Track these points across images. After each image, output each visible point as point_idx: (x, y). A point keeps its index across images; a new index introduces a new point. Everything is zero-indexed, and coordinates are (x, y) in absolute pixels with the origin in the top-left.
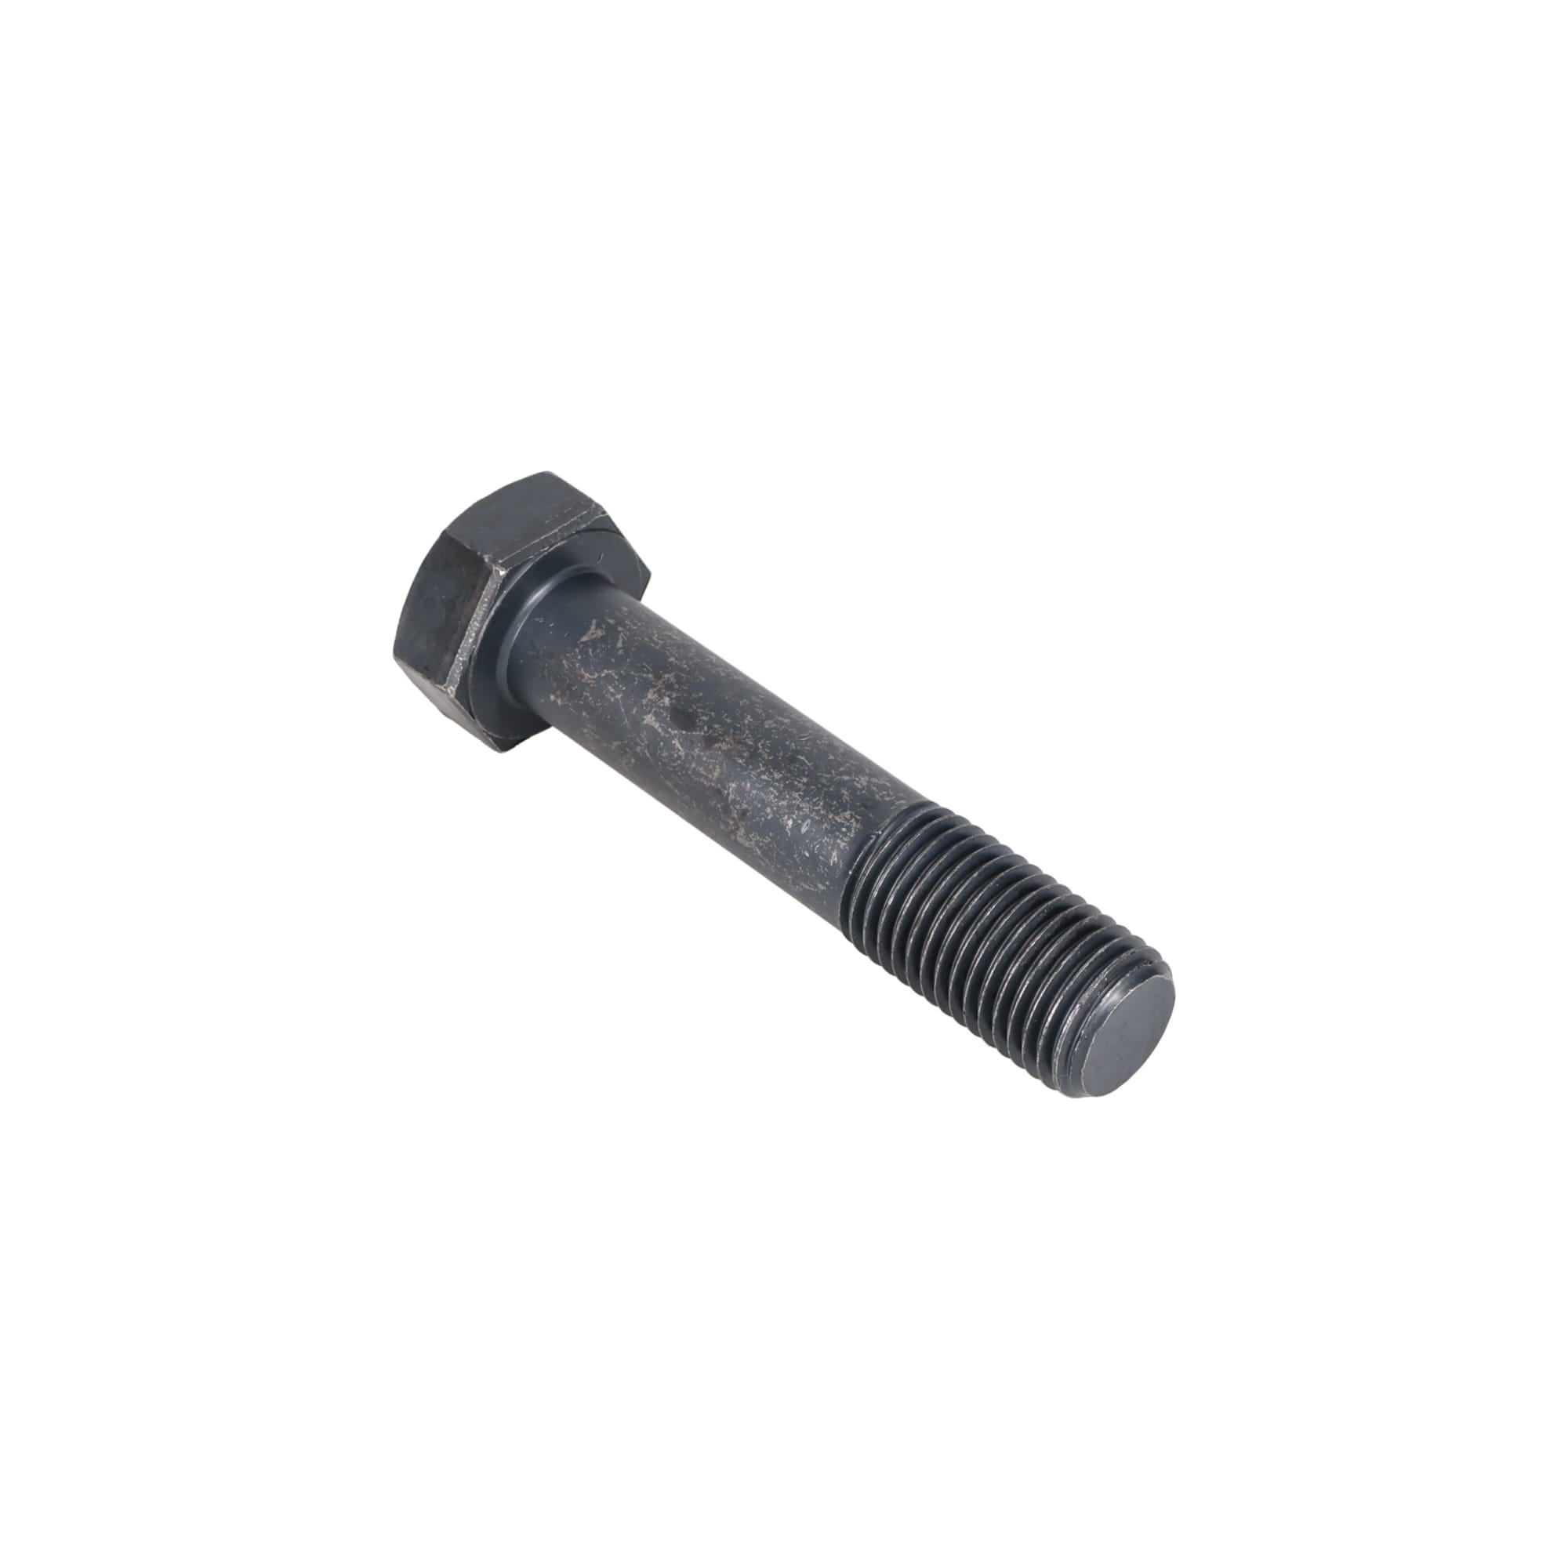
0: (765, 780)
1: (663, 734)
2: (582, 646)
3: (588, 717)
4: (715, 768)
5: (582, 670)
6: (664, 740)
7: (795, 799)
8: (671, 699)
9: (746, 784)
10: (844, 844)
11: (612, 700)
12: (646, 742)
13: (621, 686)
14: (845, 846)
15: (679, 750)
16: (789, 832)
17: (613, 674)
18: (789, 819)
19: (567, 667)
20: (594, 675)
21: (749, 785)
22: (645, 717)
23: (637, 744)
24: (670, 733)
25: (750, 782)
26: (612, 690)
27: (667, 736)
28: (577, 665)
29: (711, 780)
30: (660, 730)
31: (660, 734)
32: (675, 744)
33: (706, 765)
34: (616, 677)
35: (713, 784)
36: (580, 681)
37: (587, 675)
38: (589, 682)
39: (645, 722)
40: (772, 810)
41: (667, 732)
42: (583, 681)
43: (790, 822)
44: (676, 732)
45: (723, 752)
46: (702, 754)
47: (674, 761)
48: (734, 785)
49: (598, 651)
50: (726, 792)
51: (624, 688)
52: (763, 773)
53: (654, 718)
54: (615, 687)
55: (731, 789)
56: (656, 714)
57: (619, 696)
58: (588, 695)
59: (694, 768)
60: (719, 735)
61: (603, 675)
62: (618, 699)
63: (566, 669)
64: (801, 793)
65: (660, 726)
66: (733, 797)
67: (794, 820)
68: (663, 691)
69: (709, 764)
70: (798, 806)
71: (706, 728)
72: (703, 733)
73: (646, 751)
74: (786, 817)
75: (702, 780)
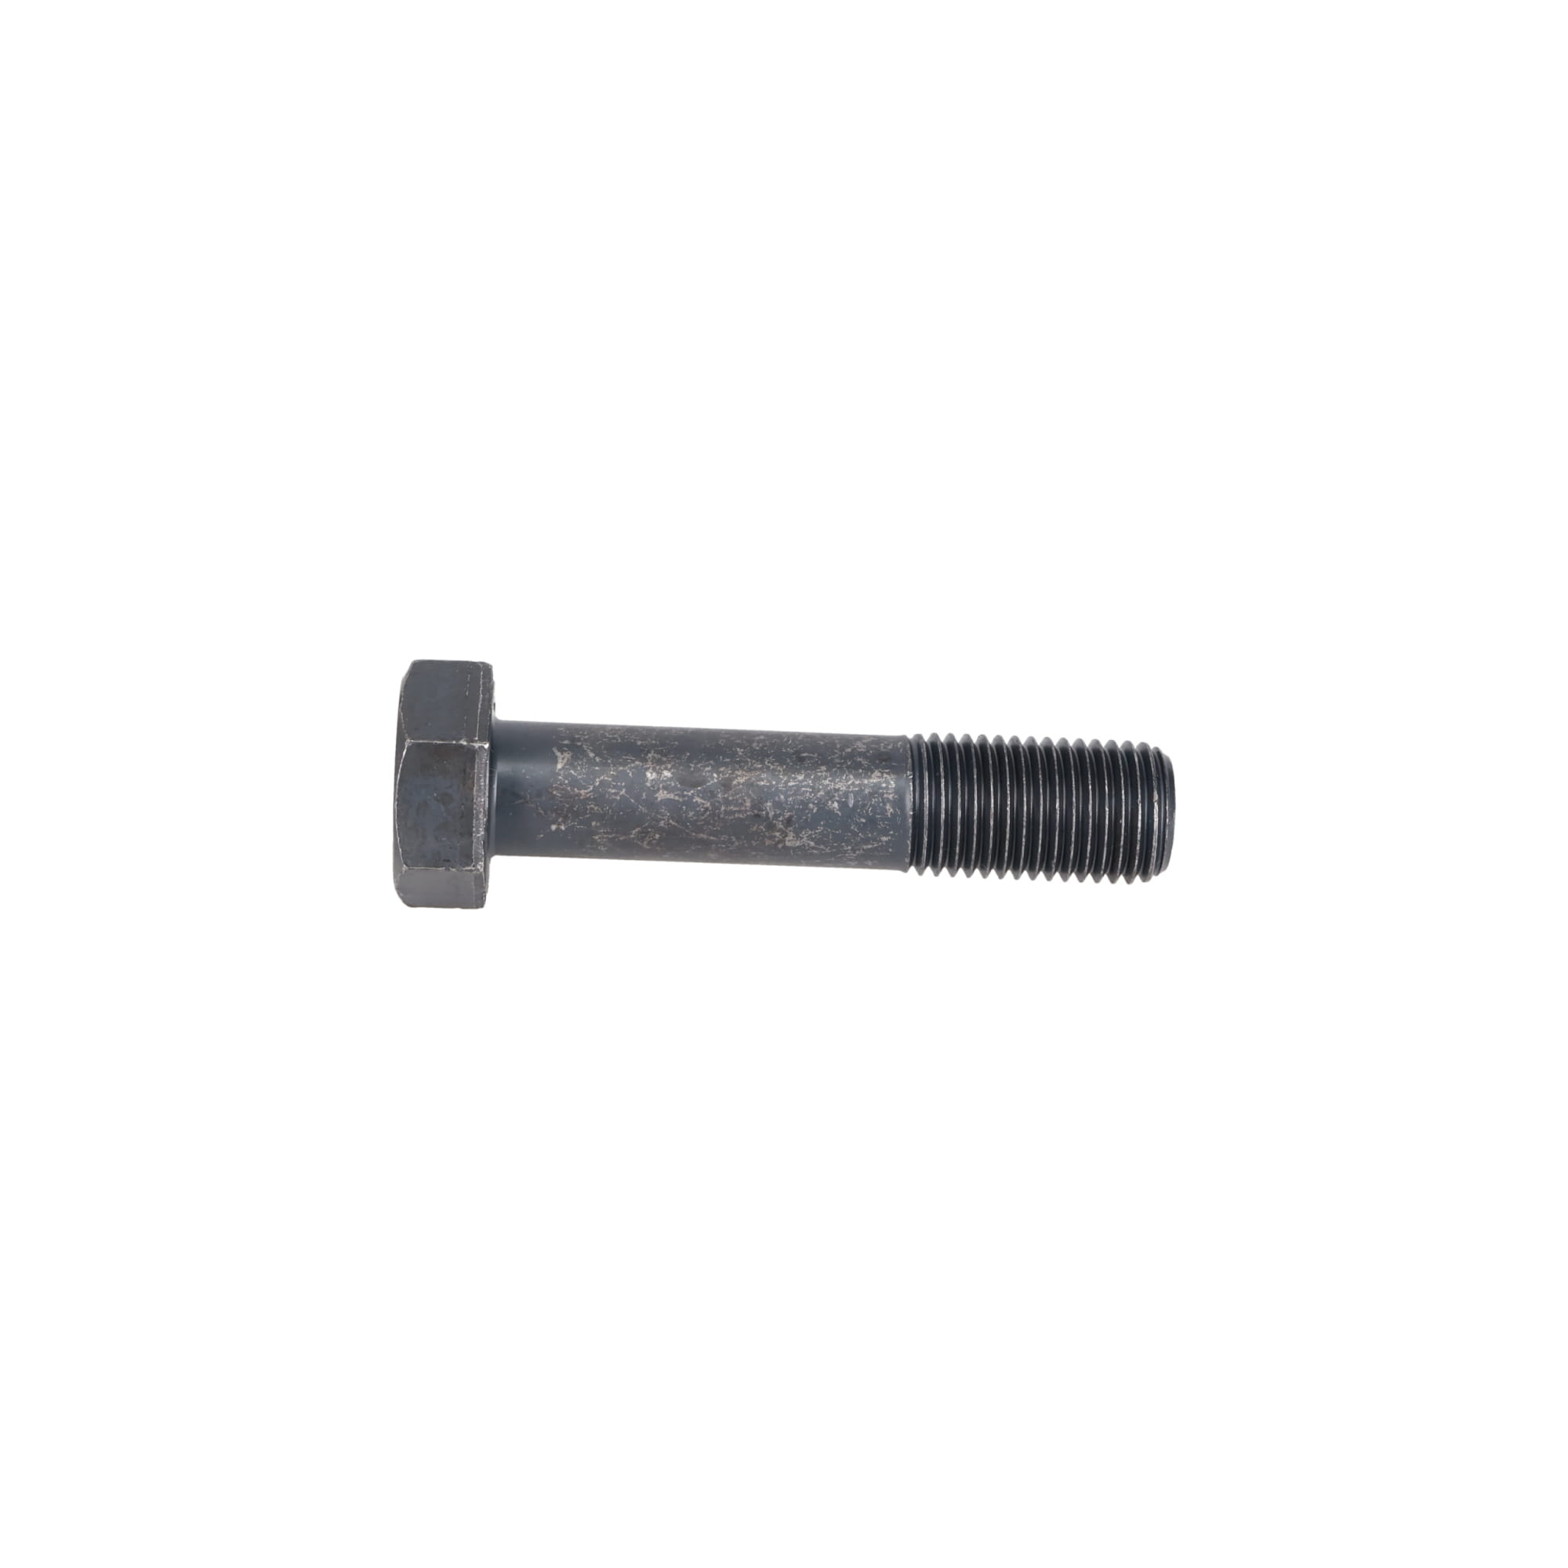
0: (793, 786)
1: (681, 800)
2: (562, 772)
3: (598, 824)
4: (744, 800)
5: (576, 789)
6: (684, 803)
7: (828, 785)
8: (669, 770)
9: (779, 797)
10: (891, 795)
11: (618, 798)
12: (668, 814)
13: (619, 784)
14: (893, 797)
15: (703, 804)
16: (838, 812)
17: (606, 778)
18: (833, 802)
19: (559, 795)
20: (589, 788)
21: (782, 797)
22: (657, 795)
23: (658, 821)
24: (687, 795)
25: (782, 794)
26: (613, 791)
27: (686, 798)
28: (569, 788)
29: (747, 811)
30: (677, 798)
31: (678, 801)
32: (697, 802)
33: (735, 802)
34: (610, 779)
35: (748, 813)
36: (580, 799)
37: (582, 792)
38: (588, 795)
39: (659, 799)
40: (813, 803)
41: (684, 796)
42: (582, 798)
43: (836, 805)
44: (692, 792)
45: (743, 784)
46: (726, 796)
47: (702, 815)
48: (769, 804)
49: (579, 768)
50: (764, 813)
51: (623, 784)
52: (789, 781)
53: (665, 792)
54: (615, 787)
55: (768, 808)
56: (665, 788)
57: (623, 792)
58: (592, 806)
59: (725, 811)
60: (730, 774)
61: (597, 784)
62: (623, 795)
63: (560, 797)
64: (830, 779)
65: (676, 795)
66: (773, 813)
67: (837, 801)
68: (658, 767)
69: (737, 800)
70: (835, 789)
71: (715, 775)
72: (716, 781)
73: (671, 821)
74: (830, 802)
75: (736, 815)
